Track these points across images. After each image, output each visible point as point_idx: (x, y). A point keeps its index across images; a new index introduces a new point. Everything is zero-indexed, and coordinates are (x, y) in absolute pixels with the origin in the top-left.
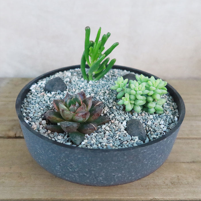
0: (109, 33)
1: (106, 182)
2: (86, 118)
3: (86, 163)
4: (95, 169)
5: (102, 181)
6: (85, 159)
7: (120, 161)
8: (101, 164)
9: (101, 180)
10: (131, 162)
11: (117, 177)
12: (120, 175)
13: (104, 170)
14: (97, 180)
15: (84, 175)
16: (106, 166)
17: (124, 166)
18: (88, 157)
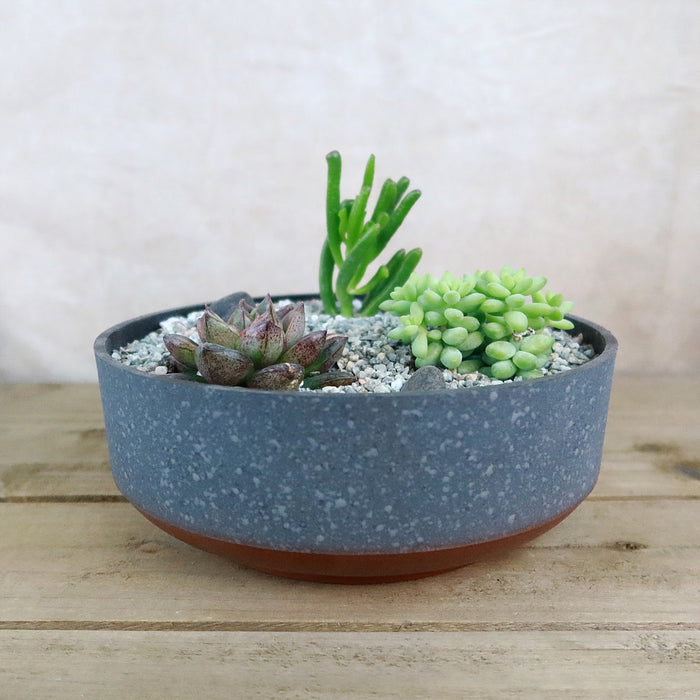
0: (404, 178)
1: (299, 530)
2: (267, 340)
3: (235, 439)
4: (260, 467)
5: (287, 525)
6: (231, 422)
7: (335, 439)
8: (278, 446)
9: (282, 518)
10: (373, 452)
11: (335, 512)
12: (341, 502)
13: (289, 474)
14: (271, 516)
15: (232, 494)
16: (292, 454)
17: (350, 464)
18: (239, 414)
